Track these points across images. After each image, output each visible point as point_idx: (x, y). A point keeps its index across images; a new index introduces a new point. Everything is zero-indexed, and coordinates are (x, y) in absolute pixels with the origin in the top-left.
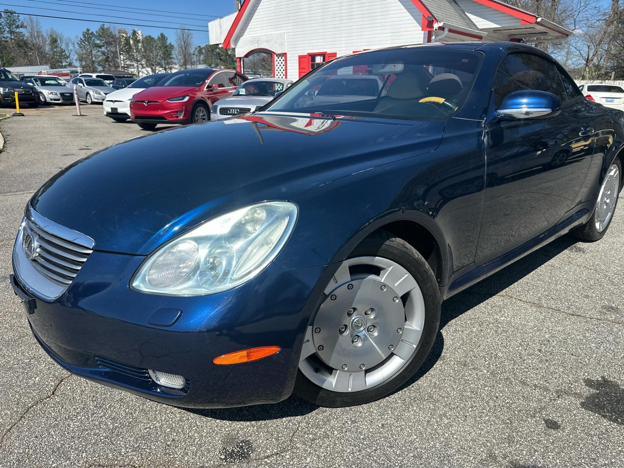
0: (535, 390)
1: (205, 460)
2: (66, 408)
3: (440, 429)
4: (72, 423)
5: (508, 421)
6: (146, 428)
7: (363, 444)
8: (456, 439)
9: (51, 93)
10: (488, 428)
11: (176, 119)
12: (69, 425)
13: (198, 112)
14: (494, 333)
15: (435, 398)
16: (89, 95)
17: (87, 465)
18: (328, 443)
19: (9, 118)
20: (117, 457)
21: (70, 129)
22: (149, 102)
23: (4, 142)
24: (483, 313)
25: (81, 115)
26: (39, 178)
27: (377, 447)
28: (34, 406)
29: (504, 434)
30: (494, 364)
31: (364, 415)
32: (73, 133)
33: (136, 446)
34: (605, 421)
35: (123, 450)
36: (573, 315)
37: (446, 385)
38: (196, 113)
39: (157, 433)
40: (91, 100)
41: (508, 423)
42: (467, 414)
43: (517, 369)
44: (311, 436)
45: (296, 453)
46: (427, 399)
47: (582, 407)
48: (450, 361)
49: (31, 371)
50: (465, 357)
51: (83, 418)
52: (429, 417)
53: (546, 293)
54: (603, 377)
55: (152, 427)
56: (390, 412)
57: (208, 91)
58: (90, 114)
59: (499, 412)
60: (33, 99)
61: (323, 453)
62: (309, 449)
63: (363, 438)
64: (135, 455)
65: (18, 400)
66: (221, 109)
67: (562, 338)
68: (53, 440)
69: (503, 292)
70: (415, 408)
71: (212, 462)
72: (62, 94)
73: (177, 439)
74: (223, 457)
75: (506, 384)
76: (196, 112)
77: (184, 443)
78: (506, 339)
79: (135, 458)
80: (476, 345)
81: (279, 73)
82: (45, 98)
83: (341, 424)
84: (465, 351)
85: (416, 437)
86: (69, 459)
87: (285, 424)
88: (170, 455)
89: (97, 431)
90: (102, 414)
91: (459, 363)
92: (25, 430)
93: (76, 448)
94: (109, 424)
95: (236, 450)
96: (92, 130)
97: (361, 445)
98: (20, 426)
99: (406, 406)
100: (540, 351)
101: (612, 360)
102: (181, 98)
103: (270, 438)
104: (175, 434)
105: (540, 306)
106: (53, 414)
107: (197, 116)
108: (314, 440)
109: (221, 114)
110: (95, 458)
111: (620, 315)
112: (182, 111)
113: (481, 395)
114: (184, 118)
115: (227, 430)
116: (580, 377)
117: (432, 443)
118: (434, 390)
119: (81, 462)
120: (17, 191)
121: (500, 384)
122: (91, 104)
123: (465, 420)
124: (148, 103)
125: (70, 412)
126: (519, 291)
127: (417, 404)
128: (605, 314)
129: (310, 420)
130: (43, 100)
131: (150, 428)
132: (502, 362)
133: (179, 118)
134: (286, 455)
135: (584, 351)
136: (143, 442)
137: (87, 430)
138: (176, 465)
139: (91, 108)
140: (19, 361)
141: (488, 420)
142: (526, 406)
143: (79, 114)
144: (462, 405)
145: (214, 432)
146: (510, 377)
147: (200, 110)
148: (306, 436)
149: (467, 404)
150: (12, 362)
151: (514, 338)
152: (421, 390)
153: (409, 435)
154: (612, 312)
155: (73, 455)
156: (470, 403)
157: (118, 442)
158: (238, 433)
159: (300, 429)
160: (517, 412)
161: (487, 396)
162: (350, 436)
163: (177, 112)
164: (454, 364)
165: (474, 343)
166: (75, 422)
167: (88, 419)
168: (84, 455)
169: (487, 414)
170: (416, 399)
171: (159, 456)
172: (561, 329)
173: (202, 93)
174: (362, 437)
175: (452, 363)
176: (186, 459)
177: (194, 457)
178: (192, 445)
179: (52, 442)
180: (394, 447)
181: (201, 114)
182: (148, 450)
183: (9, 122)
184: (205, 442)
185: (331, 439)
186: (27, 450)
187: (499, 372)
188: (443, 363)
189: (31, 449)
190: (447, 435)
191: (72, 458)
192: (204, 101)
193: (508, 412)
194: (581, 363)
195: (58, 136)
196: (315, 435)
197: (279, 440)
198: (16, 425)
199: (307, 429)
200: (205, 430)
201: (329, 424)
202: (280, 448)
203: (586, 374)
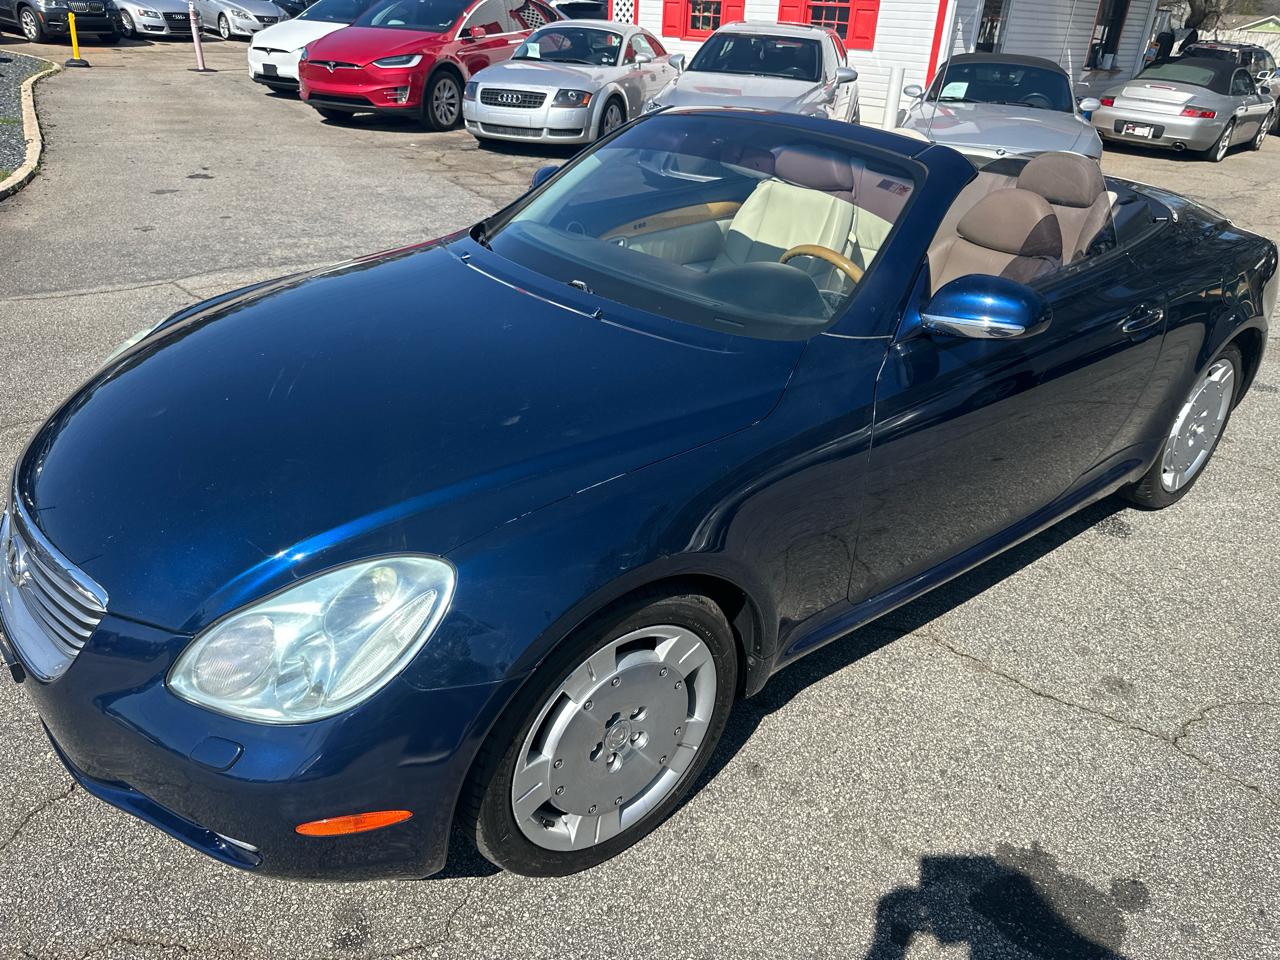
0: (901, 858)
1: (300, 948)
2: (90, 822)
3: (706, 925)
4: (95, 854)
5: (828, 921)
6: (216, 875)
7: (566, 942)
8: (727, 947)
9: (146, 12)
10: (789, 932)
11: (392, 104)
12: (90, 857)
13: (439, 89)
14: (873, 724)
15: (718, 859)
16: (223, 19)
17: (110, 939)
18: (508, 935)
19: (58, 71)
20: (160, 929)
21: (180, 112)
22: (337, 64)
23: (40, 148)
24: (868, 674)
25: (205, 70)
26: (100, 257)
27: (587, 951)
28: (39, 813)
29: (812, 946)
30: (848, 796)
31: (583, 884)
32: (183, 127)
33: (192, 910)
34: (999, 937)
35: (171, 916)
36: (1039, 694)
37: (746, 833)
38: (436, 92)
39: (232, 888)
40: (229, 30)
41: (826, 925)
42: (763, 899)
43: (886, 810)
44: (483, 918)
45: (451, 949)
46: (703, 861)
47: (972, 904)
48: (770, 780)
49: (39, 737)
50: (802, 774)
51: (116, 844)
52: (694, 899)
53: (1007, 637)
54: (1035, 844)
55: (225, 873)
56: (630, 882)
57: (462, 42)
58: (223, 67)
59: (821, 899)
60: (108, 27)
61: (495, 953)
62: (474, 944)
63: (568, 932)
64: (189, 928)
65: (14, 795)
66: (485, 92)
67: (995, 748)
68: (61, 885)
69: (924, 629)
70: (676, 878)
71: (310, 953)
72: (168, 16)
73: (262, 902)
74: (330, 945)
75: (854, 841)
76: (436, 90)
77: (271, 912)
78: (891, 740)
79: (189, 934)
80: (830, 749)
81: (621, 10)
82: (132, 22)
83: (540, 900)
84: (805, 759)
85: (659, 937)
86: (84, 923)
87: (446, 889)
88: (246, 933)
89: (135, 874)
90: (147, 839)
91: (785, 785)
92: (20, 859)
93: (96, 904)
94: (156, 860)
95: (353, 934)
96: (220, 118)
97: (562, 944)
98: (13, 850)
99: (661, 871)
100: (943, 773)
101: (1068, 806)
102: (405, 58)
103: (415, 915)
104: (260, 893)
105: (982, 667)
106: (67, 832)
107: (437, 99)
108: (486, 926)
109: (483, 102)
110: (124, 927)
111: (1128, 703)
112: (405, 88)
113: (800, 861)
114: (411, 103)
115: (347, 891)
116: (993, 840)
117: (683, 952)
118: (722, 842)
119: (102, 931)
120: (56, 290)
121: (842, 840)
122: (228, 39)
123: (756, 911)
124: (334, 66)
125: (96, 831)
126: (957, 625)
127: (682, 870)
128: (1101, 696)
129: (491, 885)
130: (129, 27)
131: (221, 875)
132: (864, 792)
133: (400, 102)
134: (433, 951)
135: (1026, 780)
136: (206, 902)
137: (119, 869)
138: (252, 954)
139: (226, 50)
140: (22, 713)
141: (795, 916)
142: (872, 893)
143: (201, 68)
144: (759, 879)
145: (324, 893)
146: (867, 827)
147: (445, 85)
148: (476, 917)
149: (769, 877)
150: (10, 715)
151: (906, 740)
152: (697, 842)
153: (649, 933)
154: (1117, 694)
155: (90, 918)
156: (775, 877)
157: (166, 899)
158: (364, 900)
159: (468, 902)
160: (850, 904)
161: (810, 865)
162: (548, 924)
163: (396, 89)
164: (776, 788)
165: (828, 743)
166: (101, 852)
167: (123, 847)
168: (108, 917)
169: (797, 903)
170: (683, 859)
171: (227, 932)
172: (1001, 724)
173: (452, 48)
174: (568, 929)
175: (773, 785)
176: (269, 942)
177: (283, 940)
178: (283, 916)
179: (59, 887)
180: (615, 954)
181: (447, 94)
182: (211, 920)
183: (57, 86)
184: (306, 912)
185: (514, 927)
186: (19, 900)
187: (850, 814)
188: (756, 785)
189: (26, 898)
190: (713, 939)
191: (88, 922)
192: (452, 65)
193: (835, 901)
194: (1008, 807)
195: (150, 133)
196: (491, 916)
197: (429, 920)
198: (7, 847)
199: (480, 903)
200: (310, 889)
201: (520, 898)
202: (427, 936)
203: (1007, 834)
